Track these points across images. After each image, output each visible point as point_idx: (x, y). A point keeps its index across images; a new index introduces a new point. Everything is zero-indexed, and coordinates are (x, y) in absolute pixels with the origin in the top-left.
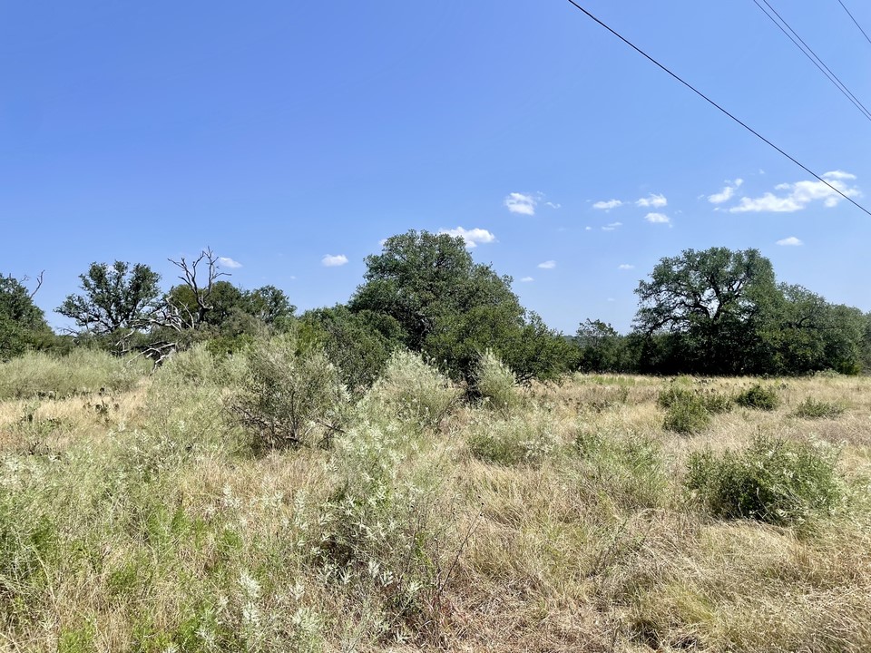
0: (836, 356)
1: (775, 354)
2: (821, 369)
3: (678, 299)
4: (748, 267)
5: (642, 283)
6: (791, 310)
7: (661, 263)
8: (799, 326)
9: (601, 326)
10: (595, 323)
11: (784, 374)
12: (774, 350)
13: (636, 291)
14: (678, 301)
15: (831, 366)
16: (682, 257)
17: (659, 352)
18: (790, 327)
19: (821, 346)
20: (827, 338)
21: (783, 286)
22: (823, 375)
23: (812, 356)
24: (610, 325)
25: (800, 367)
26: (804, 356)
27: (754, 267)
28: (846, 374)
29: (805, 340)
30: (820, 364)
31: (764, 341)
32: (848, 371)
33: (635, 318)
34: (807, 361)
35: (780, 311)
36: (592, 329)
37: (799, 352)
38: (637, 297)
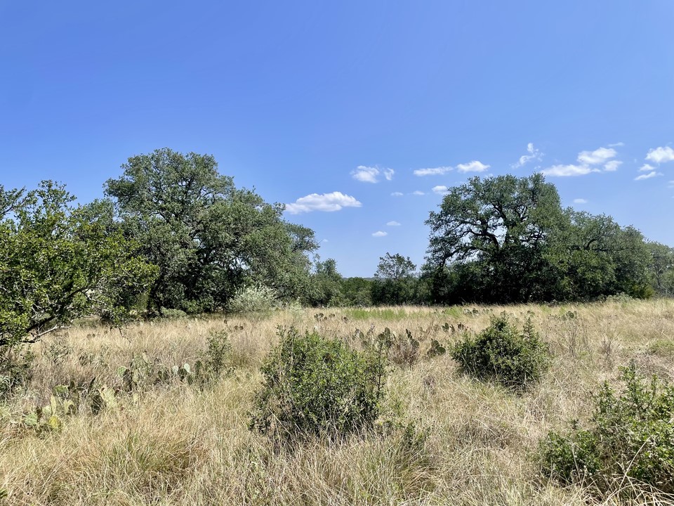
0: (627, 280)
1: (563, 278)
2: (613, 293)
3: (465, 227)
4: (533, 192)
5: (432, 214)
6: (577, 231)
7: (450, 193)
8: (587, 248)
9: (400, 260)
10: (394, 257)
11: (574, 300)
12: (562, 274)
13: (427, 222)
14: (465, 229)
15: (622, 290)
16: (467, 183)
17: (450, 282)
18: (578, 249)
19: (611, 268)
20: (617, 260)
21: (569, 211)
22: (615, 301)
23: (603, 279)
24: (408, 258)
25: (591, 292)
26: (594, 280)
27: (539, 192)
28: (639, 297)
29: (594, 262)
30: (611, 288)
31: (551, 265)
32: (640, 295)
33: (427, 250)
34: (597, 285)
35: (566, 234)
36: (392, 263)
37: (589, 275)
38: (429, 228)
